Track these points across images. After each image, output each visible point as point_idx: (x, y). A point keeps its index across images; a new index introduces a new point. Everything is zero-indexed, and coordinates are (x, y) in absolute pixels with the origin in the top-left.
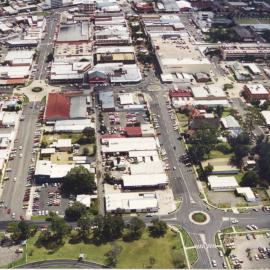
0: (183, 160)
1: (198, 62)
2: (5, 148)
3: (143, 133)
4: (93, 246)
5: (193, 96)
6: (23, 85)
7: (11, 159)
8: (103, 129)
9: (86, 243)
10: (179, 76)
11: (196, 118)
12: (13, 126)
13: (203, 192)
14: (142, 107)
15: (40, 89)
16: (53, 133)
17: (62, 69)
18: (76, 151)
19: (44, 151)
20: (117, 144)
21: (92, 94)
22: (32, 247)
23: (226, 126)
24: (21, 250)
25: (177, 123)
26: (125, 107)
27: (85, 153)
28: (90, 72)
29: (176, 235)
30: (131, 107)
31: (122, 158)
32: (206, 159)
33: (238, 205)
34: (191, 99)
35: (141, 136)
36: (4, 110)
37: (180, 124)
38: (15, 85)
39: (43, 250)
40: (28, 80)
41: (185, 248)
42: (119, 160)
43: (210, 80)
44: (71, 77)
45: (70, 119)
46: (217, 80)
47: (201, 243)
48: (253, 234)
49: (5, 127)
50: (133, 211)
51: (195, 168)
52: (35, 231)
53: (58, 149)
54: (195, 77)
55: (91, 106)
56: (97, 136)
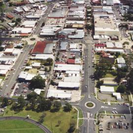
0: (91, 77)
1: (113, 30)
2: (10, 65)
3: (75, 62)
4: (36, 112)
5: (106, 46)
6: (27, 37)
7: (12, 70)
8: (57, 60)
9: (33, 111)
10: (103, 36)
11: (105, 57)
12: (17, 55)
13: (96, 93)
14: (79, 50)
15: (34, 39)
16: (34, 60)
17: (47, 30)
18: (42, 69)
19: (27, 67)
20: (61, 67)
21: (57, 43)
22: (9, 110)
23: (118, 62)
24: (3, 110)
25: (95, 59)
26: (71, 50)
27: (46, 70)
28: (60, 32)
29: (76, 112)
30: (74, 50)
31: (62, 73)
32: (102, 77)
33: (111, 101)
34: (105, 48)
35: (74, 64)
36: (15, 47)
37: (95, 60)
38: (23, 37)
39: (13, 111)
40: (30, 35)
41: (78, 118)
42: (60, 74)
43: (118, 39)
44: (50, 34)
45: (43, 53)
46: (121, 39)
47: (87, 117)
48: (114, 116)
49: (13, 55)
50: (59, 99)
51: (96, 81)
52: (12, 103)
53: (33, 67)
54: (111, 37)
55: (55, 48)
56: (54, 62)
